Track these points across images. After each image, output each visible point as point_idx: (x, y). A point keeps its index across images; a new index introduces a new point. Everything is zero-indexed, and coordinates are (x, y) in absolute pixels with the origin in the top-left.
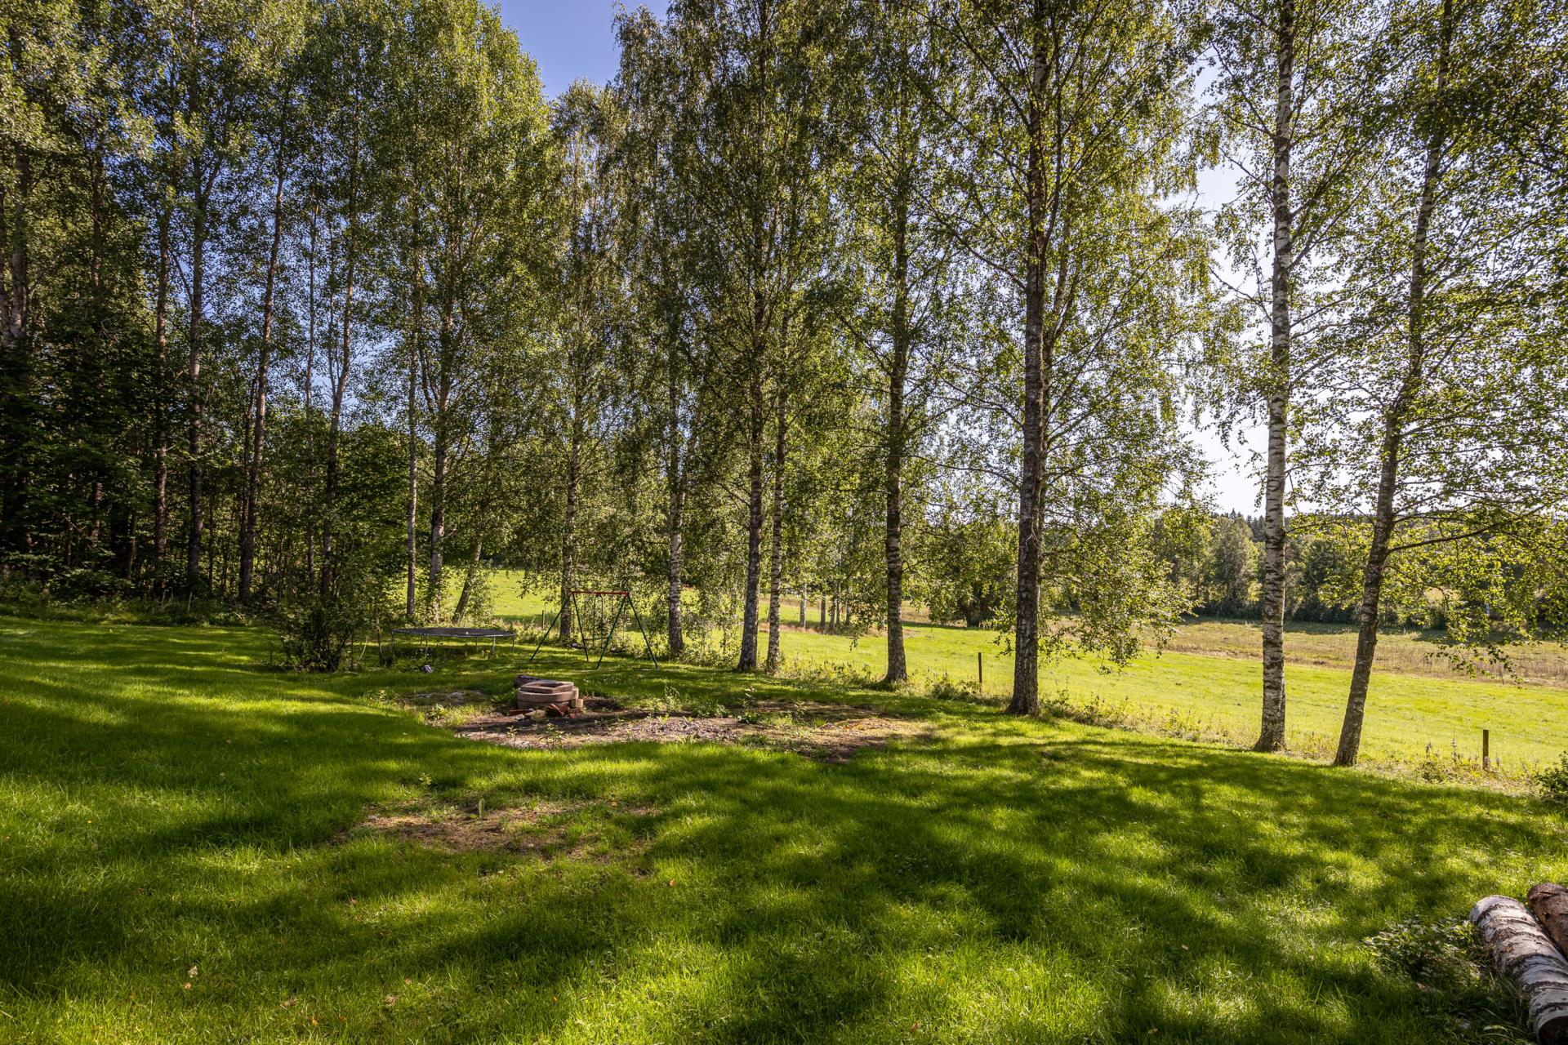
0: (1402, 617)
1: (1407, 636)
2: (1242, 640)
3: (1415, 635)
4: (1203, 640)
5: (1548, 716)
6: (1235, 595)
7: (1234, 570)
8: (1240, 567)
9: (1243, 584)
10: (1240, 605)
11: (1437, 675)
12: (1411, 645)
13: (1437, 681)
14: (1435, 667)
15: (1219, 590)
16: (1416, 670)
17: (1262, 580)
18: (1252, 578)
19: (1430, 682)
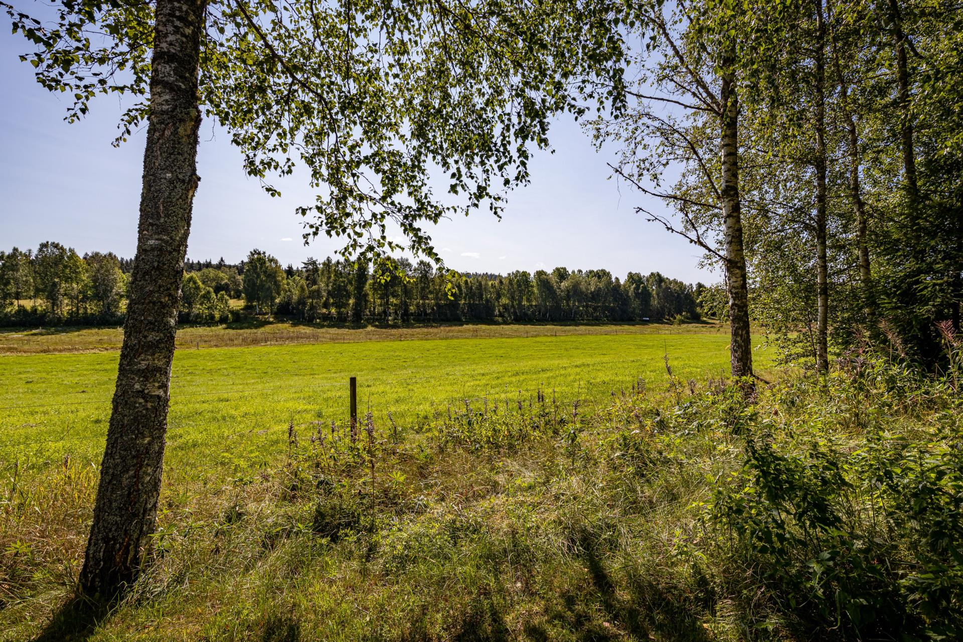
0: (217, 316)
1: (220, 327)
2: (113, 339)
3: (224, 326)
4: (80, 343)
5: (295, 359)
6: (109, 309)
7: (107, 290)
8: (112, 288)
9: (115, 300)
10: (113, 315)
11: (236, 345)
12: (223, 332)
13: (239, 349)
14: (236, 342)
15: (96, 305)
16: (226, 345)
17: (128, 297)
18: (122, 296)
19: (236, 350)
